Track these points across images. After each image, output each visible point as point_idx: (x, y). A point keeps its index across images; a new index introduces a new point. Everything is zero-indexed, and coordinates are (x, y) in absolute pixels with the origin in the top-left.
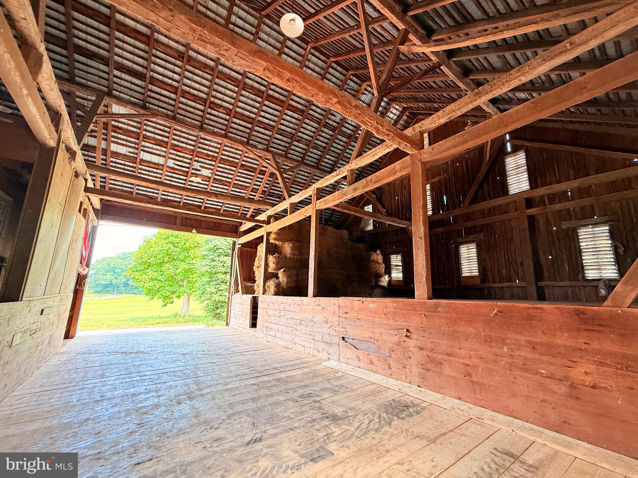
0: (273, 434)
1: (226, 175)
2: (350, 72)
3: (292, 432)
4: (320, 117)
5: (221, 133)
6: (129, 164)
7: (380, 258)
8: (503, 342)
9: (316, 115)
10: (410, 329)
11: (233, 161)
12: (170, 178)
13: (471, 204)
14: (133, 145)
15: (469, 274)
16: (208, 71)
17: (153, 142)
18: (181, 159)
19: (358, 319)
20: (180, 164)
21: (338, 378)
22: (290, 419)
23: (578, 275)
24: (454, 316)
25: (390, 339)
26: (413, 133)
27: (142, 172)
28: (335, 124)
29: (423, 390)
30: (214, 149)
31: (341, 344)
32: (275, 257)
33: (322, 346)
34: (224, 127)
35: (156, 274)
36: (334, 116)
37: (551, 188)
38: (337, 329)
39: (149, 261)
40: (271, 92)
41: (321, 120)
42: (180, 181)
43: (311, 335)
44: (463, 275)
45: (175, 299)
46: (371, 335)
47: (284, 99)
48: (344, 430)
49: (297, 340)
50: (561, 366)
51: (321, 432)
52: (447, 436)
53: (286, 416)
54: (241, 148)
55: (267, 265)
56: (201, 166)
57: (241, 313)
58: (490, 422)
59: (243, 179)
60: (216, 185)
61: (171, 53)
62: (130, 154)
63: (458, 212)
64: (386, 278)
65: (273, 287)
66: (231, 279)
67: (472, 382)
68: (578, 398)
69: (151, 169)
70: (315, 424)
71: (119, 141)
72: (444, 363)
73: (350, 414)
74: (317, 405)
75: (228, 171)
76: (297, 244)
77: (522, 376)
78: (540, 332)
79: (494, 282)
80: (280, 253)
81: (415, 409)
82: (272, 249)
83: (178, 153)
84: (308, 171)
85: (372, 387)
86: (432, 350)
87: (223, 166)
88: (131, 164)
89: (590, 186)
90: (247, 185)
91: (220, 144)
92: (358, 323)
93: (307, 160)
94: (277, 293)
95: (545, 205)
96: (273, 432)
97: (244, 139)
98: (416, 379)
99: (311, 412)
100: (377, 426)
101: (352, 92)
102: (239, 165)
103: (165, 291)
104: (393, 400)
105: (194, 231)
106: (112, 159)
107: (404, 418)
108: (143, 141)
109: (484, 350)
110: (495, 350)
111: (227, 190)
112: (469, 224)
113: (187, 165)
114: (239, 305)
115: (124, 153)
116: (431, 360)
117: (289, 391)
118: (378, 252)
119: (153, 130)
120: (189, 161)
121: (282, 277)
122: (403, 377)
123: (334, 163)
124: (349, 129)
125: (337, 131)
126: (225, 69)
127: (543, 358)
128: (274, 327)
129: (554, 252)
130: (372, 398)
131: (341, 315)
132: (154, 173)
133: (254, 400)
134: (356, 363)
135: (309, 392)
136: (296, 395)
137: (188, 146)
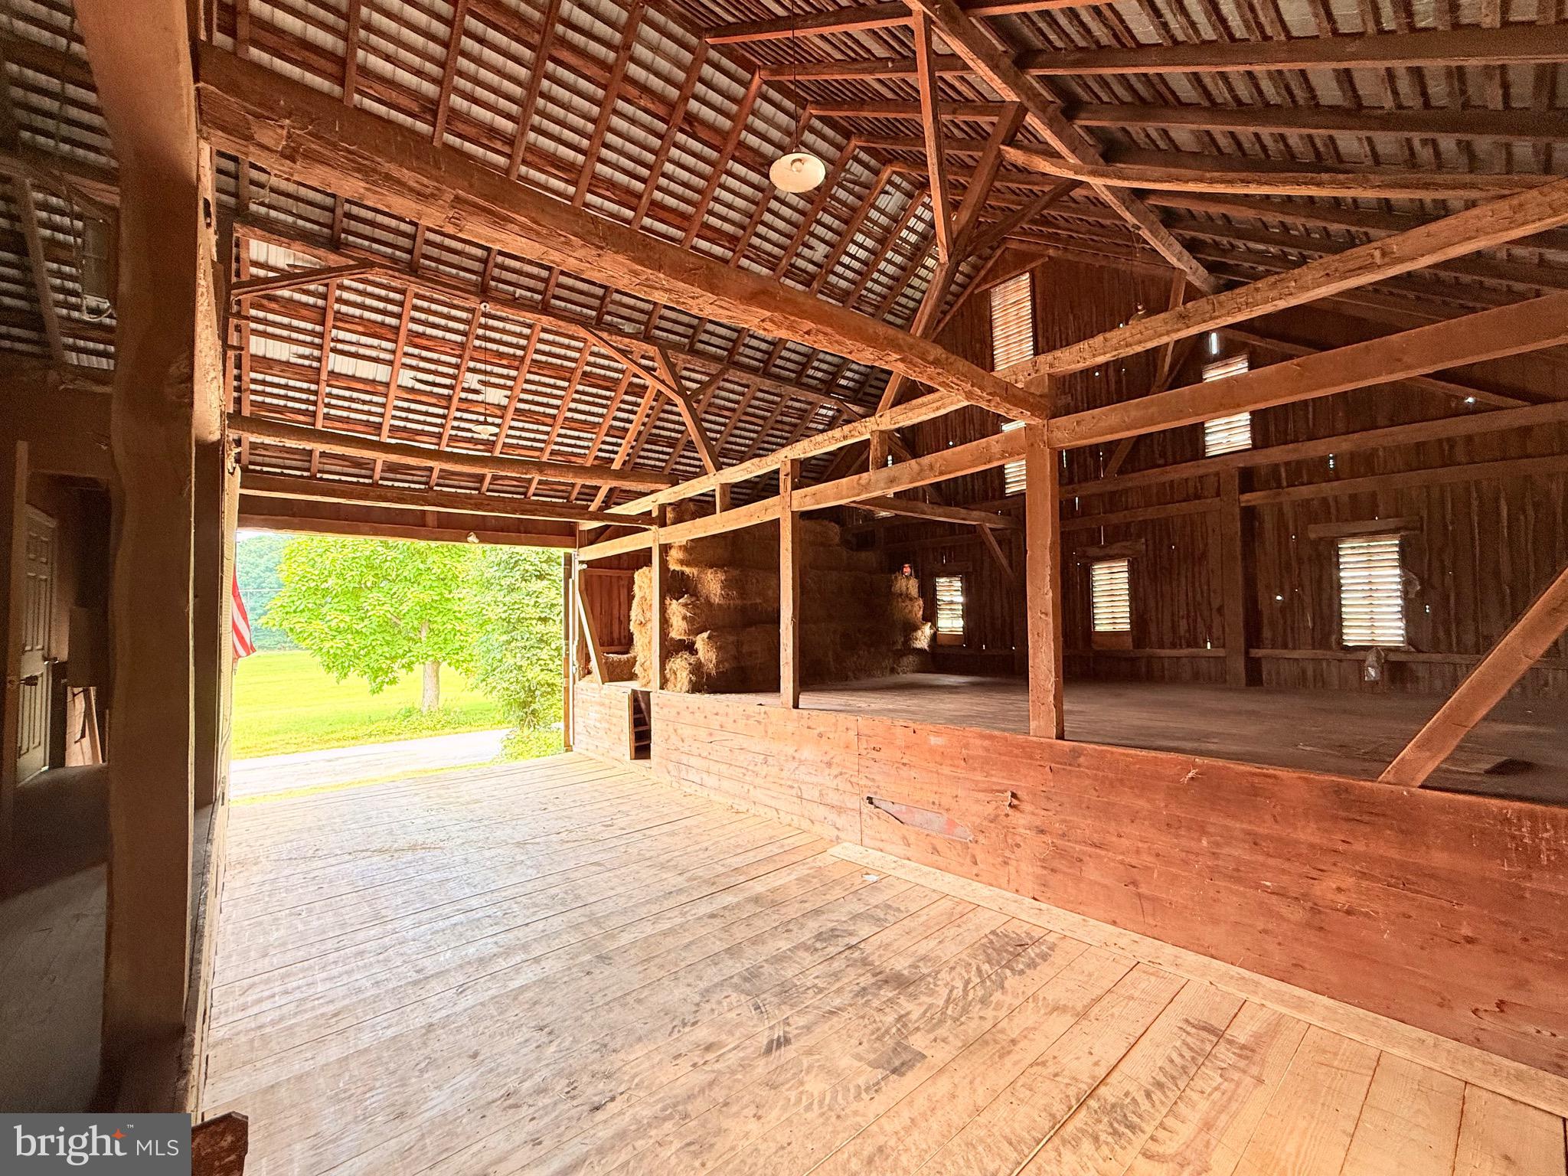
0: (803, 1027)
1: (545, 400)
2: (854, 142)
3: (835, 1019)
4: (776, 251)
5: (531, 299)
6: (299, 384)
7: (913, 586)
8: (1203, 830)
9: (768, 247)
10: (1019, 793)
11: (562, 366)
12: (404, 415)
13: (1121, 472)
14: (308, 339)
15: (1109, 628)
16: (499, 145)
17: (361, 329)
18: (433, 367)
19: (904, 764)
20: (430, 378)
21: (874, 887)
22: (821, 991)
23: (1330, 634)
24: (1111, 775)
25: (976, 808)
26: (1034, 375)
27: (334, 402)
28: (811, 268)
29: (1043, 906)
30: (514, 340)
31: (865, 811)
32: (685, 605)
33: (820, 812)
34: (541, 286)
35: (348, 619)
36: (811, 248)
37: (1295, 450)
38: (854, 780)
39: (323, 586)
40: (658, 195)
41: (780, 259)
42: (429, 419)
43: (792, 787)
44: (1098, 629)
45: (402, 673)
46: (936, 798)
47: (690, 209)
48: (925, 1007)
49: (759, 795)
50: (1300, 876)
51: (886, 1014)
52: (1104, 1002)
53: (809, 984)
54: (582, 333)
55: (664, 622)
56: (481, 382)
57: (607, 726)
58: (1171, 969)
59: (587, 408)
60: (520, 425)
61: (404, 101)
62: (300, 361)
63: (1091, 488)
64: (927, 630)
65: (685, 674)
66: (567, 645)
67: (1139, 896)
68: (1321, 928)
69: (355, 395)
70: (870, 997)
71: (270, 329)
72: (1086, 859)
73: (925, 971)
74: (857, 955)
75: (548, 390)
76: (736, 573)
77: (1231, 891)
78: (1268, 817)
79: (1162, 646)
80: (695, 594)
81: (1037, 951)
82: (673, 586)
83: (424, 354)
84: (744, 382)
85: (946, 904)
86: (1064, 835)
87: (537, 378)
88: (305, 385)
89: (1375, 450)
90: (596, 420)
91: (530, 326)
92: (905, 772)
93: (741, 354)
94: (696, 688)
95: (1279, 486)
96: (801, 1021)
97: (589, 312)
98: (1030, 885)
99: (852, 973)
100: (980, 992)
101: (857, 188)
102: (579, 373)
103: (375, 657)
104: (993, 932)
105: (472, 538)
106: (253, 375)
107: (1022, 972)
108: (335, 327)
109: (1163, 842)
110: (1184, 842)
111: (547, 433)
112: (1116, 518)
113: (448, 381)
114: (597, 708)
115: (284, 359)
116: (1060, 853)
117: (791, 927)
118: (907, 570)
119: (359, 299)
120: (451, 371)
121: (705, 650)
122: (1004, 881)
123: (804, 360)
124: (845, 279)
125: (815, 285)
126: (541, 139)
127: (1271, 862)
128: (694, 761)
129: (1287, 587)
130: (952, 932)
131: (864, 752)
132: (364, 402)
133: (733, 951)
134: (901, 849)
135: (831, 925)
136: (806, 935)
137: (449, 336)
